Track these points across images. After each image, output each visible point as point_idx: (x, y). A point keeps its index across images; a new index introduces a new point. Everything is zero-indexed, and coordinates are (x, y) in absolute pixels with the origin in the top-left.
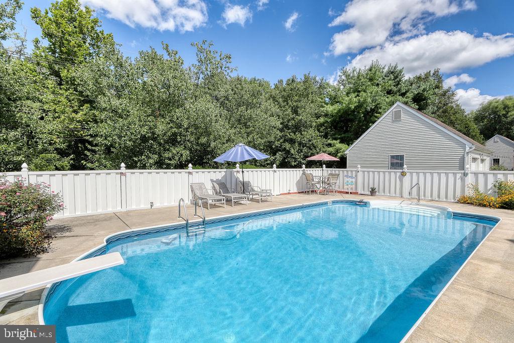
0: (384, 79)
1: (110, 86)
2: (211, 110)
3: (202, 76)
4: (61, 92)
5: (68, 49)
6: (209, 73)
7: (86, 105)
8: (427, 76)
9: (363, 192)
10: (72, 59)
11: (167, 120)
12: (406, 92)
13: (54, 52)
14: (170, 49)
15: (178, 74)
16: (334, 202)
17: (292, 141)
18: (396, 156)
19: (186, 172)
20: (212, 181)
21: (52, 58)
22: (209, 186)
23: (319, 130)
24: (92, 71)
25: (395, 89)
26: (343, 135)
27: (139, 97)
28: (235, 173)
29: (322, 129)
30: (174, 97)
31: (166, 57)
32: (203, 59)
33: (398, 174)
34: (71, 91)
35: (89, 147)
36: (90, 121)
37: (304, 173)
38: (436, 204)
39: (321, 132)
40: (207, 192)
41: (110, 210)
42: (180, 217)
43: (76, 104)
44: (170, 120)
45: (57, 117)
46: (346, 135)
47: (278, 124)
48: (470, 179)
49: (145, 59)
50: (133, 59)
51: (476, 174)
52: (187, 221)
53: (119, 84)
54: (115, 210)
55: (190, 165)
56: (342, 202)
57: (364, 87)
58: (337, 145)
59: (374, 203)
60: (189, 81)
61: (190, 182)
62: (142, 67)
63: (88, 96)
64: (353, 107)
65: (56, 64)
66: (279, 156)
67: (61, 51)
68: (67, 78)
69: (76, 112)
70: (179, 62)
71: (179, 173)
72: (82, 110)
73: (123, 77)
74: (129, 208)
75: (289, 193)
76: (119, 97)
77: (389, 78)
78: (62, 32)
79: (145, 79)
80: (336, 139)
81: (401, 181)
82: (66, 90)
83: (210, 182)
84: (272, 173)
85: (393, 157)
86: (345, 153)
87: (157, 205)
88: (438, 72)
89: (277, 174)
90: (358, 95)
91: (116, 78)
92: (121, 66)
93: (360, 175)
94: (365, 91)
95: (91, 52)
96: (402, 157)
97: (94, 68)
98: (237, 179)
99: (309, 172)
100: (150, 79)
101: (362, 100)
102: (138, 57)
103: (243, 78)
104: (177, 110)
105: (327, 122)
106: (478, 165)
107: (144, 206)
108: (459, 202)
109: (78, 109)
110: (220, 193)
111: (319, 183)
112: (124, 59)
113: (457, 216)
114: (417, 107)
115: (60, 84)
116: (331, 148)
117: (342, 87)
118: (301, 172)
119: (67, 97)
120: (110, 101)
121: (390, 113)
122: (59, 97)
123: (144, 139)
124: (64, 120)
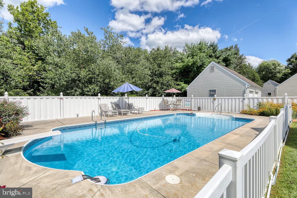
0: (207, 49)
1: (54, 51)
2: (111, 64)
3: (107, 46)
4: (24, 53)
5: (30, 29)
6: (111, 44)
7: (39, 61)
8: (231, 47)
9: (194, 110)
10: (32, 35)
11: (87, 70)
12: (219, 56)
13: (21, 31)
14: (89, 31)
15: (93, 45)
16: (177, 114)
17: (157, 83)
18: (212, 90)
19: (97, 98)
20: (111, 103)
21: (20, 34)
22: (110, 105)
23: (172, 77)
24: (44, 42)
25: (213, 55)
26: (186, 79)
27: (71, 57)
28: (125, 99)
29: (174, 76)
30: (91, 57)
31: (86, 35)
32: (108, 37)
33: (212, 99)
34: (31, 53)
35: (42, 84)
36: (42, 71)
37: (163, 99)
38: (229, 114)
39: (174, 78)
40: (109, 109)
41: (54, 118)
42: (92, 120)
43: (34, 60)
44: (89, 70)
45: (22, 68)
46: (188, 79)
47: (149, 73)
48: (246, 101)
49: (74, 36)
50: (67, 36)
51: (249, 99)
52: (96, 122)
53: (59, 50)
54: (57, 118)
55: (99, 94)
56: (182, 114)
57: (196, 53)
58: (182, 85)
59: (198, 114)
60: (100, 48)
61: (99, 103)
62: (72, 40)
63: (41, 56)
64: (190, 64)
65: (22, 37)
66: (150, 91)
67: (25, 30)
68: (28, 46)
69: (33, 65)
70: (94, 38)
71: (93, 98)
72: (37, 64)
73: (62, 46)
74: (65, 117)
75: (155, 110)
76: (59, 57)
77: (210, 49)
78: (26, 19)
79: (75, 47)
80: (182, 81)
81: (213, 103)
82: (28, 53)
83: (110, 104)
84: (145, 99)
85: (210, 91)
86: (186, 89)
87: (81, 116)
88: (237, 46)
89: (148, 100)
90: (193, 58)
91: (58, 47)
92: (61, 39)
93: (193, 100)
94: (197, 56)
95: (43, 31)
96: (215, 91)
97: (45, 41)
98: (125, 102)
99: (166, 99)
100: (77, 47)
101: (195, 60)
102: (71, 35)
103: (132, 48)
104: (92, 65)
105: (177, 72)
106: (254, 95)
107: (73, 116)
108: (241, 113)
109: (35, 64)
110: (116, 109)
111: (171, 104)
112: (63, 36)
113: (237, 119)
114: (225, 64)
115: (24, 49)
116: (179, 86)
117: (185, 53)
118: (162, 99)
119: (28, 57)
120: (53, 59)
121: (209, 67)
122: (23, 56)
123: (74, 80)
124: (26, 70)
